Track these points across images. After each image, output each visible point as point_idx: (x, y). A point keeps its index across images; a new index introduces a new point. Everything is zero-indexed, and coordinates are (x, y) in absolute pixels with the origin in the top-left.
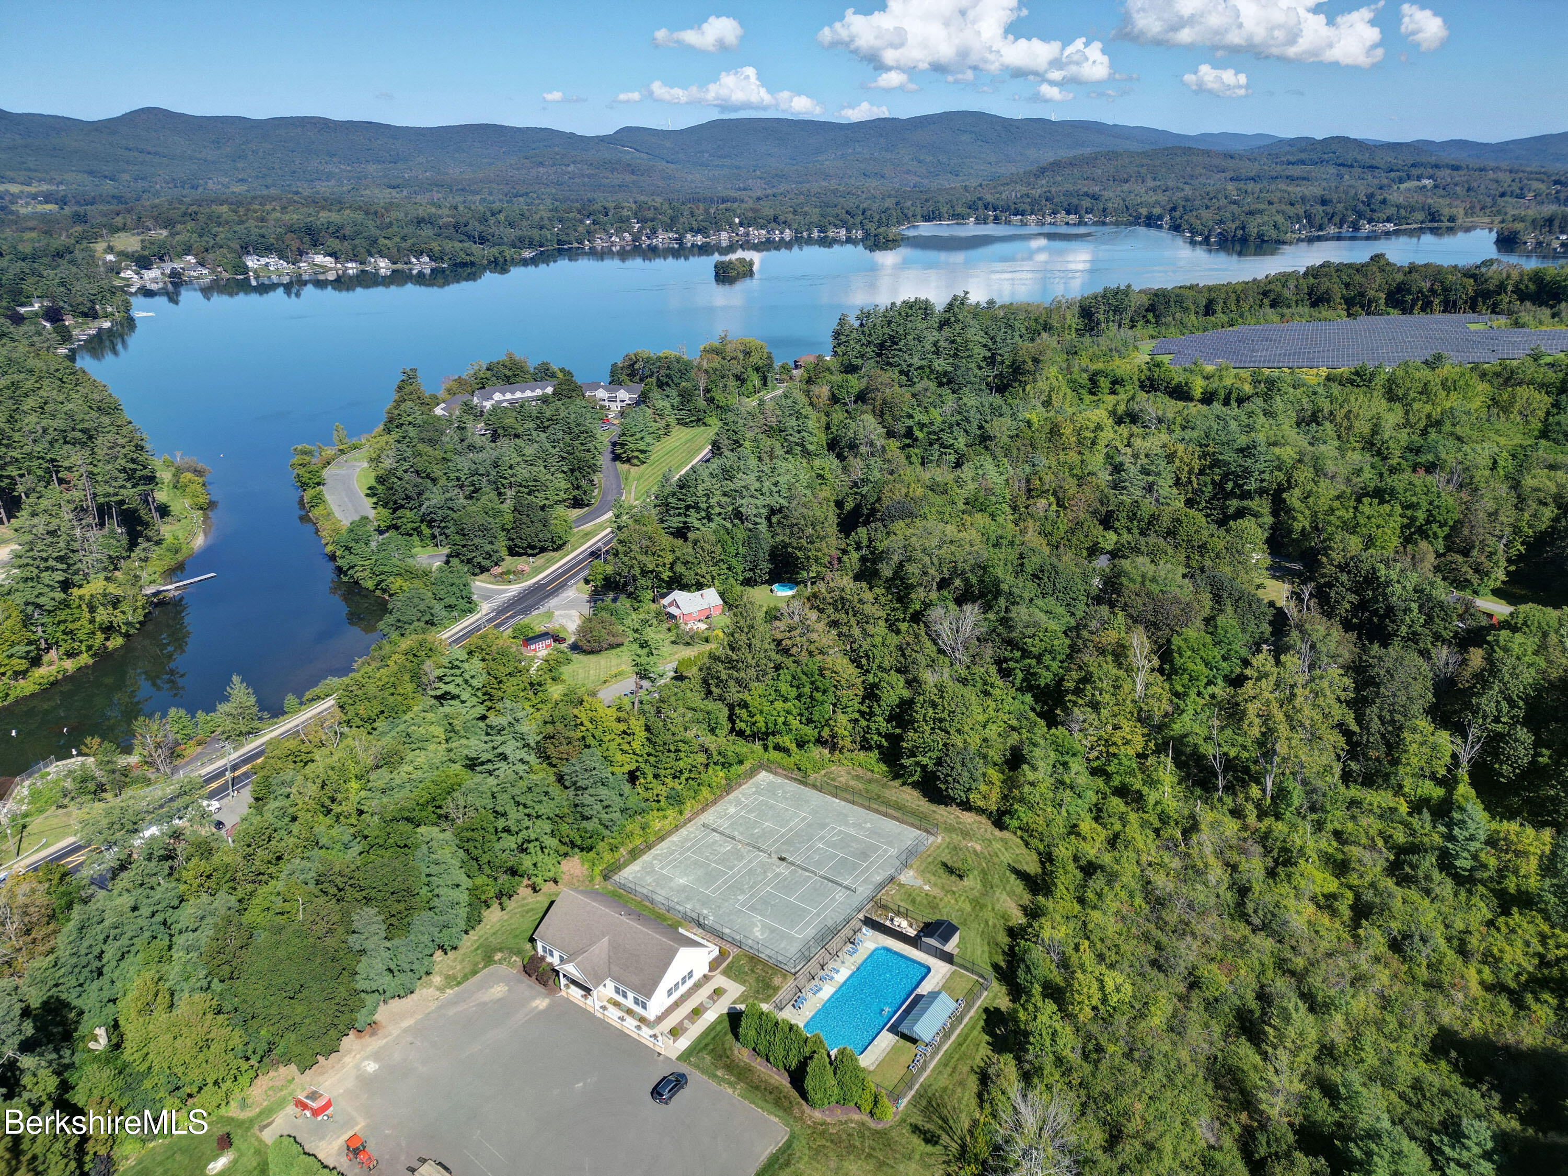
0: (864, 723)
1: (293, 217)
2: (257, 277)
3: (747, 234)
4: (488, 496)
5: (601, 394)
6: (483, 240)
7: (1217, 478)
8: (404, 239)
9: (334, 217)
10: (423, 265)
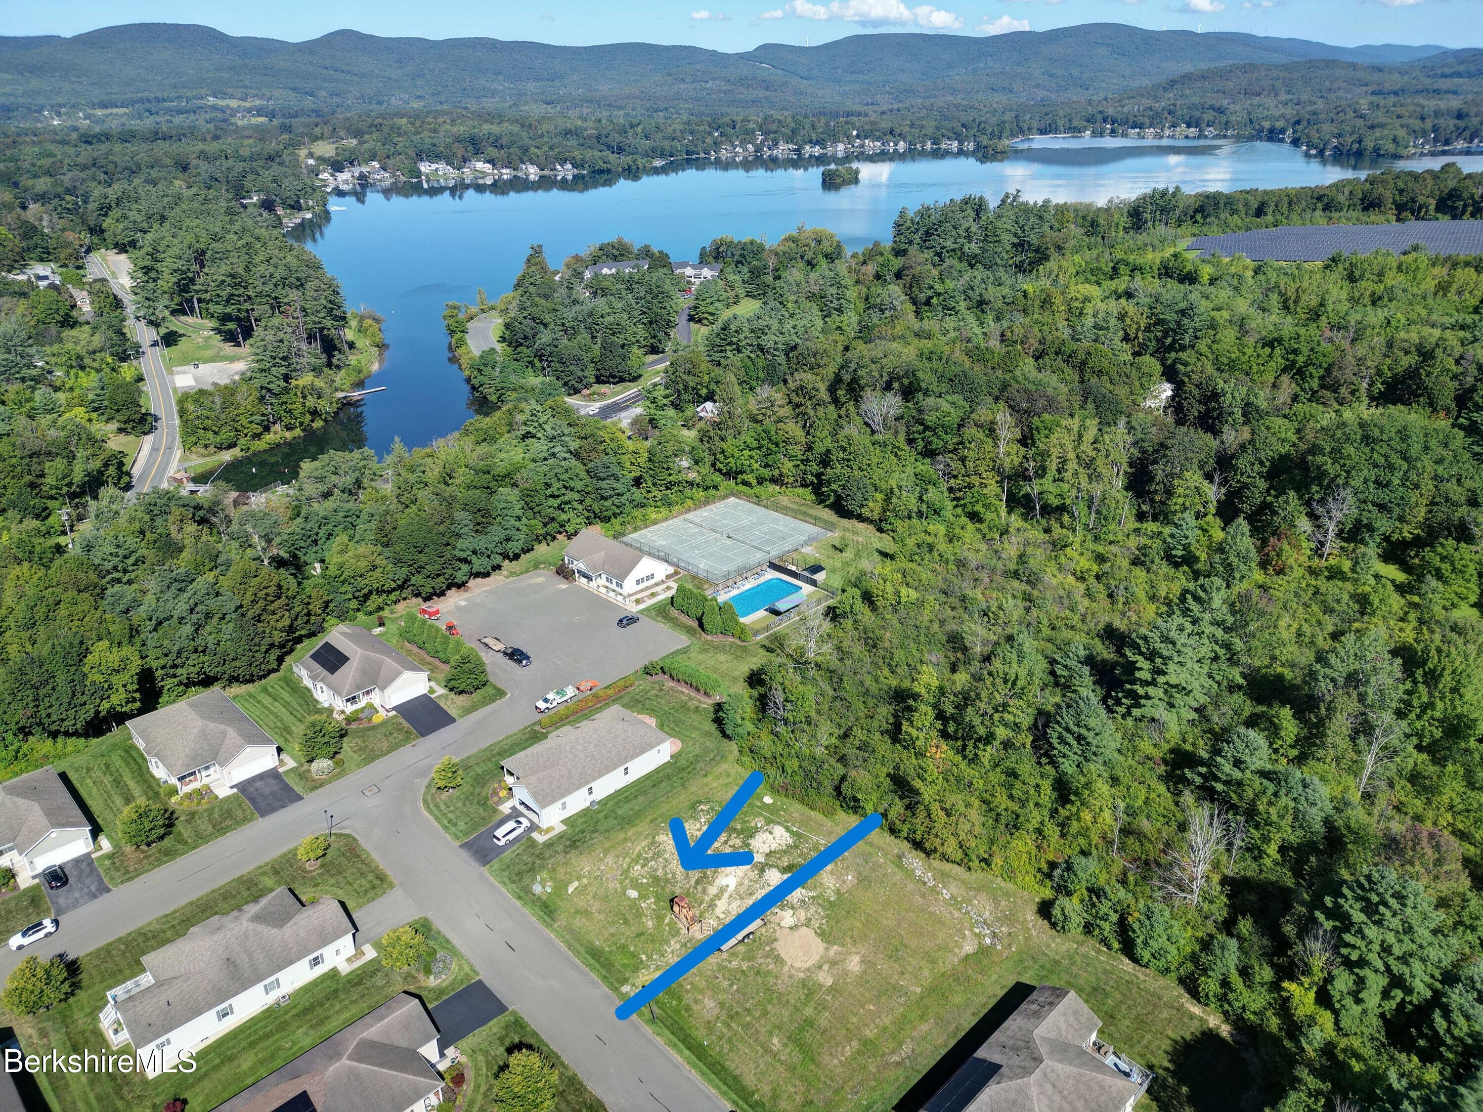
0: (802, 467)
1: (460, 129)
2: (428, 181)
3: (863, 146)
4: (584, 337)
5: (689, 271)
6: (620, 150)
7: (1159, 334)
8: (551, 148)
9: (495, 129)
10: (566, 171)
